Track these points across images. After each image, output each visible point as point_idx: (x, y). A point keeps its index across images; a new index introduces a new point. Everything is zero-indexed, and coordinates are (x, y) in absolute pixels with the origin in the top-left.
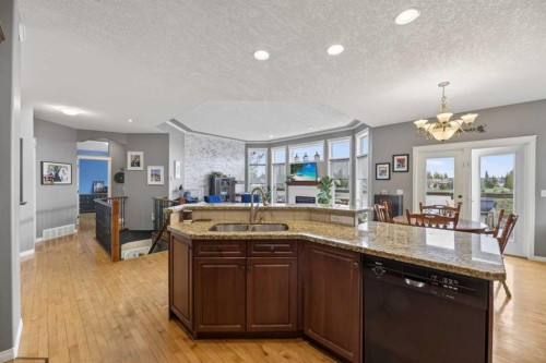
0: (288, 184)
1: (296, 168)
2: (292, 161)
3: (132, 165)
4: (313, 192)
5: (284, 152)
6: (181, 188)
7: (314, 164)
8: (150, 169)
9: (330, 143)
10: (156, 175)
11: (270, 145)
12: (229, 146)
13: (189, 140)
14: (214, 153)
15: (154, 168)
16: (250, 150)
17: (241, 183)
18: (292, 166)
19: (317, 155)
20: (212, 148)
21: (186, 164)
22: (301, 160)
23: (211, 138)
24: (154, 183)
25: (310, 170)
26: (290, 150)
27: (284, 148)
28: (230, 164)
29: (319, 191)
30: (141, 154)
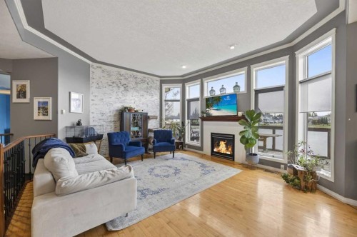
0: (203, 119)
1: (212, 101)
2: (207, 95)
3: (18, 97)
4: (234, 129)
5: (198, 87)
6: (79, 123)
7: (233, 96)
8: (36, 101)
9: (254, 69)
10: (43, 108)
11: (184, 80)
12: (143, 81)
13: (96, 71)
14: (126, 88)
15: (42, 100)
16: (165, 87)
17: (155, 118)
18: (207, 100)
19: (237, 86)
20: (123, 82)
21: (91, 97)
22: (218, 93)
23: (123, 71)
24: (42, 117)
25: (229, 103)
26: (205, 84)
27: (198, 82)
28: (143, 100)
29: (242, 128)
30: (27, 83)
